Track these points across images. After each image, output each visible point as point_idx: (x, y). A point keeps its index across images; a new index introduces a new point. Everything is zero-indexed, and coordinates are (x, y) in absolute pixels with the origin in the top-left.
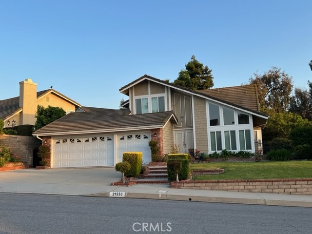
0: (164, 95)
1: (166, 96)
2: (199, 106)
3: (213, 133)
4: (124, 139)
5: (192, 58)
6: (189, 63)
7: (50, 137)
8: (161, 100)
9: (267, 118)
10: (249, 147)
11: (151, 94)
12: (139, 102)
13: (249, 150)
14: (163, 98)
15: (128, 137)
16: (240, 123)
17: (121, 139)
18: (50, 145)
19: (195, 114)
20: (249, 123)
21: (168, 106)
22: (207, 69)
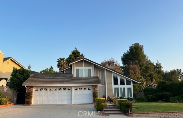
0: (91, 68)
1: (92, 68)
2: (109, 75)
3: (115, 88)
4: (77, 90)
5: (75, 49)
6: (74, 51)
7: (32, 87)
8: (90, 70)
9: (140, 83)
10: (131, 96)
11: (84, 67)
12: (77, 70)
13: (131, 97)
14: (91, 69)
15: (80, 89)
16: (127, 84)
17: (76, 90)
18: (32, 91)
19: (107, 79)
20: (131, 84)
21: (93, 74)
22: (82, 55)
